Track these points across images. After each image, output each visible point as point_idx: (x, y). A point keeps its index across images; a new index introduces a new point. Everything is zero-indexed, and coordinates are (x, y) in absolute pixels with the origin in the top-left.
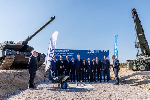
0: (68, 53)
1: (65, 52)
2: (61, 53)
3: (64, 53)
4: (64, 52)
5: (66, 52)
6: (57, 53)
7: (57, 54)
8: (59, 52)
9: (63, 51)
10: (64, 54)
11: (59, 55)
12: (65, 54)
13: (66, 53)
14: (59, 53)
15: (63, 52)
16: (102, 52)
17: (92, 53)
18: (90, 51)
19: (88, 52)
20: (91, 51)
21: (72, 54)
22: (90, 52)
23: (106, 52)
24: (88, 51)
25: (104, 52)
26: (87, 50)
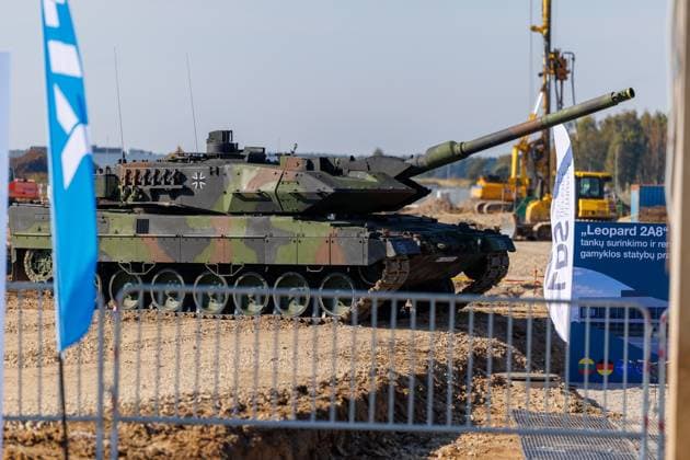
0: (663, 244)
1: (651, 235)
2: (629, 244)
3: (643, 244)
4: (643, 239)
5: (657, 239)
6: (609, 243)
7: (606, 248)
8: (616, 238)
9: (639, 231)
10: (641, 250)
11: (618, 255)
12: (649, 250)
13: (653, 244)
14: (617, 243)
15: (638, 238)
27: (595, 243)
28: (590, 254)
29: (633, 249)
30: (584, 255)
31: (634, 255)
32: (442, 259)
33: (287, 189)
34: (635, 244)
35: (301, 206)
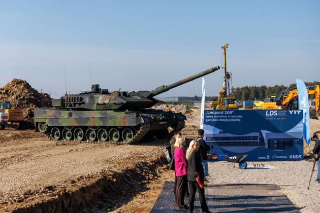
0: (232, 117)
1: (228, 114)
2: (221, 117)
3: (226, 117)
4: (226, 115)
5: (230, 115)
6: (215, 117)
7: (214, 118)
8: (217, 115)
9: (224, 113)
10: (225, 118)
11: (218, 120)
12: (227, 118)
13: (229, 117)
14: (217, 117)
15: (224, 115)
16: (291, 113)
17: (273, 116)
18: (271, 111)
19: (267, 115)
20: (272, 113)
21: (239, 118)
22: (270, 115)
23: (299, 113)
24: (267, 112)
25: (295, 113)
26: (266, 110)
27: (210, 117)
28: (208, 120)
29: (223, 118)
30: (207, 121)
31: (223, 120)
32: (161, 123)
33: (112, 102)
34: (223, 116)
35: (117, 107)
